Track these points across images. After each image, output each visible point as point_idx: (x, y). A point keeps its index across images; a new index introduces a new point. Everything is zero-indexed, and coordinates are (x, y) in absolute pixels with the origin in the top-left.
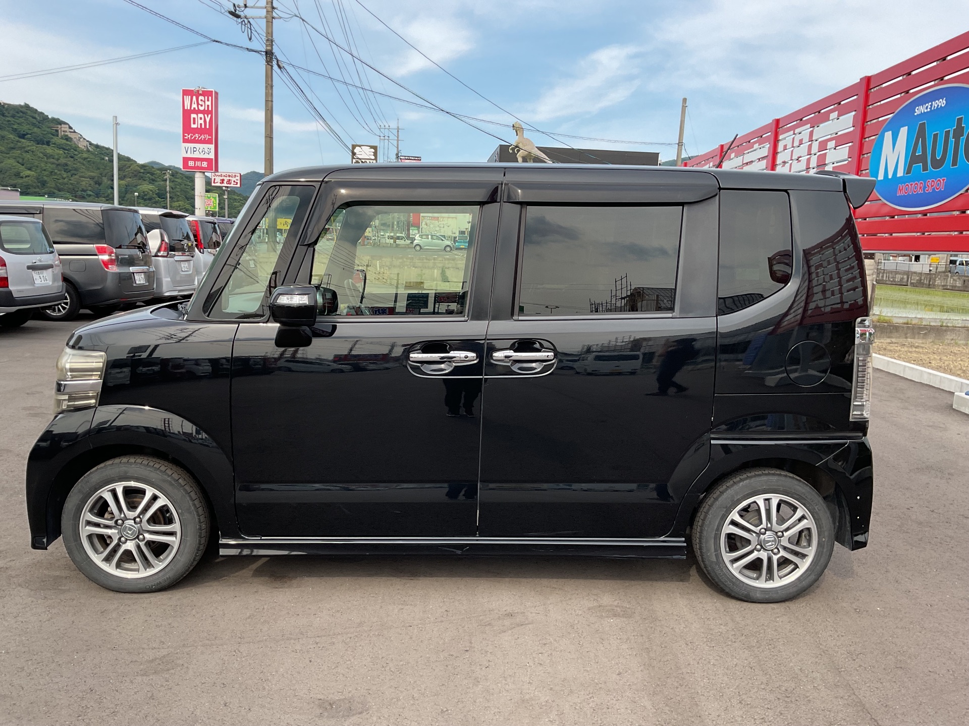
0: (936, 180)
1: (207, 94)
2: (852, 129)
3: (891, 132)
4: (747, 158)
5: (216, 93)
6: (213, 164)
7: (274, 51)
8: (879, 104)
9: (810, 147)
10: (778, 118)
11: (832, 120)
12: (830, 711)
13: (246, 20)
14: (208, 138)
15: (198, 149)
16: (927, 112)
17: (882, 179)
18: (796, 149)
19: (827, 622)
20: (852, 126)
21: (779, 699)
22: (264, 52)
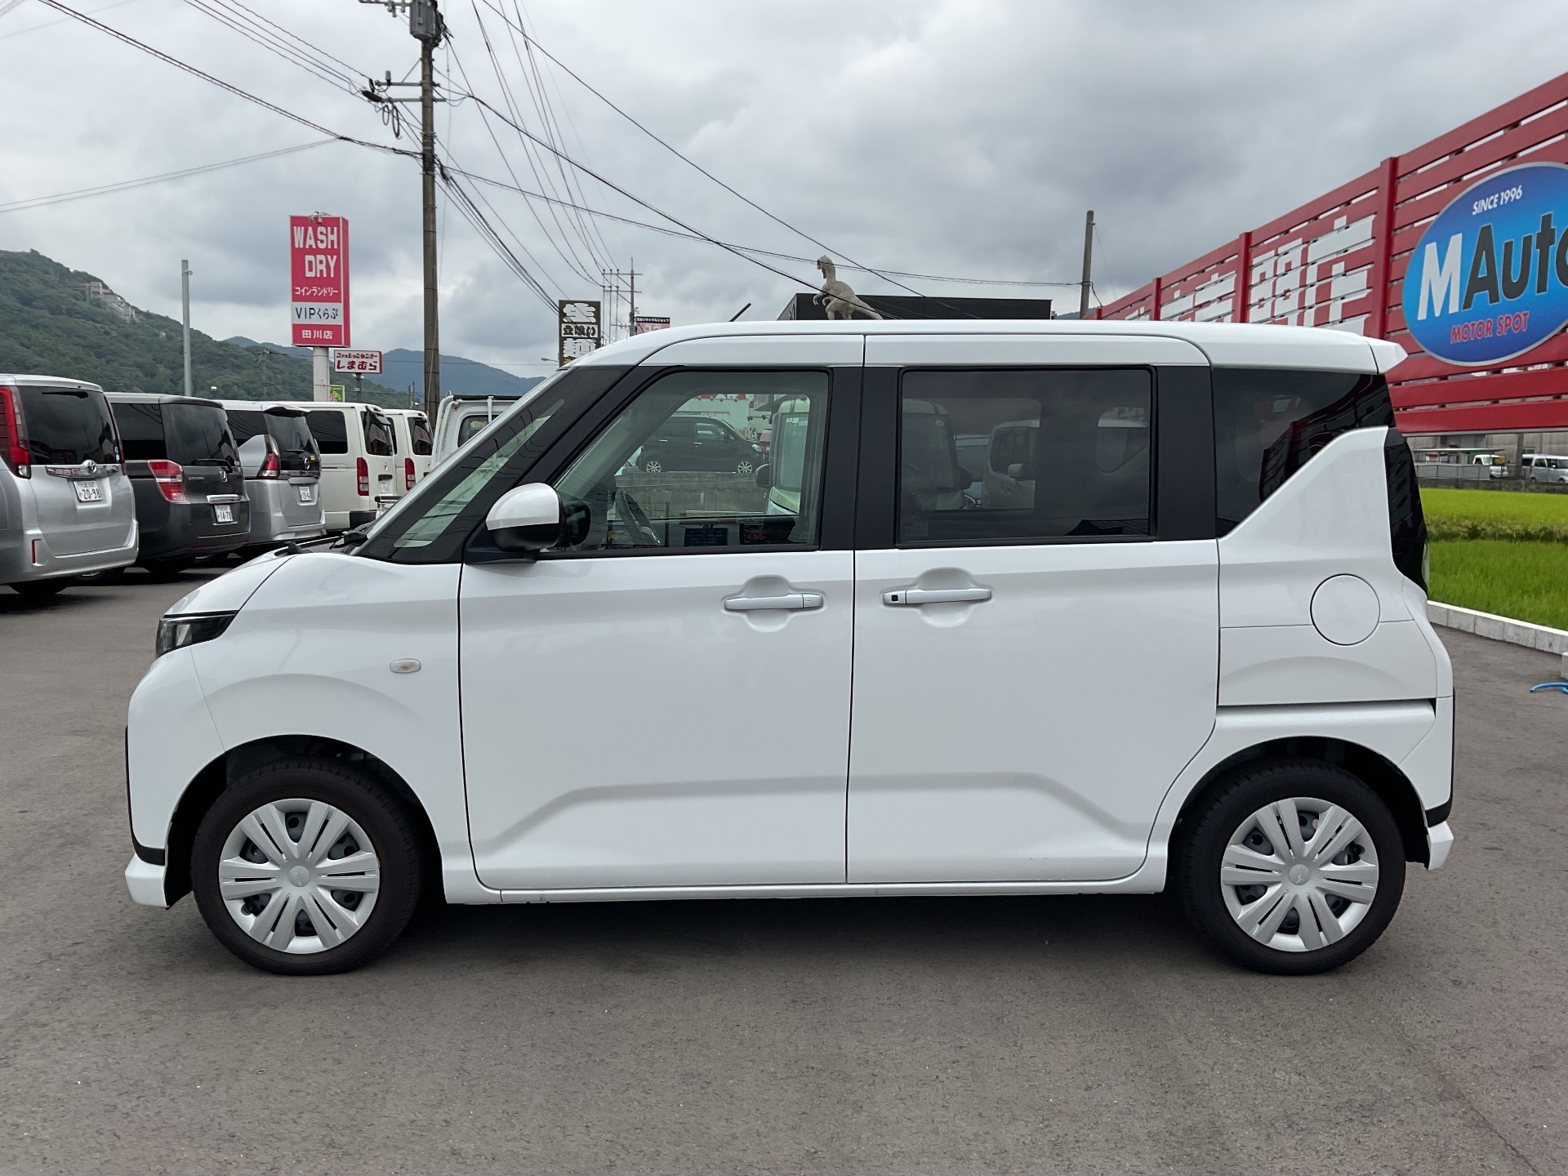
0: (1513, 314)
1: (331, 222)
2: (1371, 243)
3: (1434, 244)
4: (1201, 298)
5: (346, 222)
6: (340, 335)
7: (436, 152)
8: (1413, 200)
9: (1303, 275)
10: (1249, 231)
11: (1339, 229)
12: (1436, 1136)
13: (390, 105)
14: (334, 293)
15: (317, 311)
16: (1493, 209)
17: (1425, 317)
18: (1279, 279)
19: (1411, 1002)
20: (1370, 237)
21: (1351, 1119)
22: (420, 154)
